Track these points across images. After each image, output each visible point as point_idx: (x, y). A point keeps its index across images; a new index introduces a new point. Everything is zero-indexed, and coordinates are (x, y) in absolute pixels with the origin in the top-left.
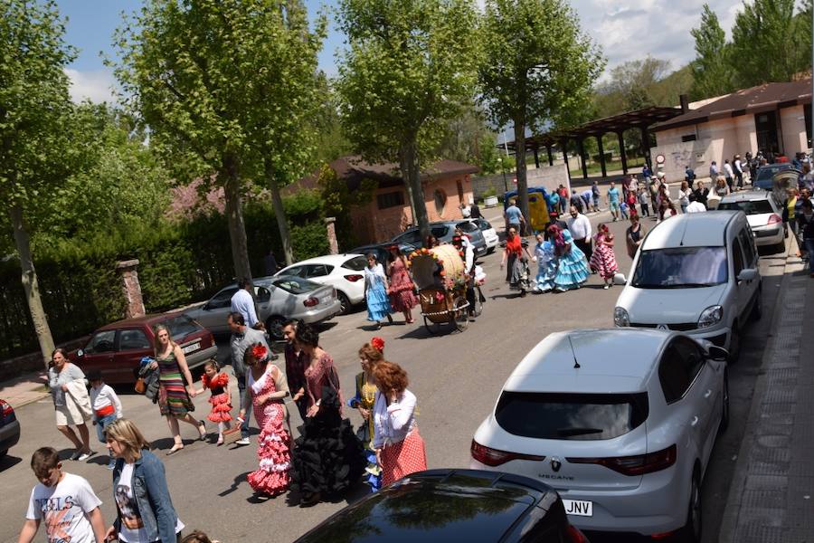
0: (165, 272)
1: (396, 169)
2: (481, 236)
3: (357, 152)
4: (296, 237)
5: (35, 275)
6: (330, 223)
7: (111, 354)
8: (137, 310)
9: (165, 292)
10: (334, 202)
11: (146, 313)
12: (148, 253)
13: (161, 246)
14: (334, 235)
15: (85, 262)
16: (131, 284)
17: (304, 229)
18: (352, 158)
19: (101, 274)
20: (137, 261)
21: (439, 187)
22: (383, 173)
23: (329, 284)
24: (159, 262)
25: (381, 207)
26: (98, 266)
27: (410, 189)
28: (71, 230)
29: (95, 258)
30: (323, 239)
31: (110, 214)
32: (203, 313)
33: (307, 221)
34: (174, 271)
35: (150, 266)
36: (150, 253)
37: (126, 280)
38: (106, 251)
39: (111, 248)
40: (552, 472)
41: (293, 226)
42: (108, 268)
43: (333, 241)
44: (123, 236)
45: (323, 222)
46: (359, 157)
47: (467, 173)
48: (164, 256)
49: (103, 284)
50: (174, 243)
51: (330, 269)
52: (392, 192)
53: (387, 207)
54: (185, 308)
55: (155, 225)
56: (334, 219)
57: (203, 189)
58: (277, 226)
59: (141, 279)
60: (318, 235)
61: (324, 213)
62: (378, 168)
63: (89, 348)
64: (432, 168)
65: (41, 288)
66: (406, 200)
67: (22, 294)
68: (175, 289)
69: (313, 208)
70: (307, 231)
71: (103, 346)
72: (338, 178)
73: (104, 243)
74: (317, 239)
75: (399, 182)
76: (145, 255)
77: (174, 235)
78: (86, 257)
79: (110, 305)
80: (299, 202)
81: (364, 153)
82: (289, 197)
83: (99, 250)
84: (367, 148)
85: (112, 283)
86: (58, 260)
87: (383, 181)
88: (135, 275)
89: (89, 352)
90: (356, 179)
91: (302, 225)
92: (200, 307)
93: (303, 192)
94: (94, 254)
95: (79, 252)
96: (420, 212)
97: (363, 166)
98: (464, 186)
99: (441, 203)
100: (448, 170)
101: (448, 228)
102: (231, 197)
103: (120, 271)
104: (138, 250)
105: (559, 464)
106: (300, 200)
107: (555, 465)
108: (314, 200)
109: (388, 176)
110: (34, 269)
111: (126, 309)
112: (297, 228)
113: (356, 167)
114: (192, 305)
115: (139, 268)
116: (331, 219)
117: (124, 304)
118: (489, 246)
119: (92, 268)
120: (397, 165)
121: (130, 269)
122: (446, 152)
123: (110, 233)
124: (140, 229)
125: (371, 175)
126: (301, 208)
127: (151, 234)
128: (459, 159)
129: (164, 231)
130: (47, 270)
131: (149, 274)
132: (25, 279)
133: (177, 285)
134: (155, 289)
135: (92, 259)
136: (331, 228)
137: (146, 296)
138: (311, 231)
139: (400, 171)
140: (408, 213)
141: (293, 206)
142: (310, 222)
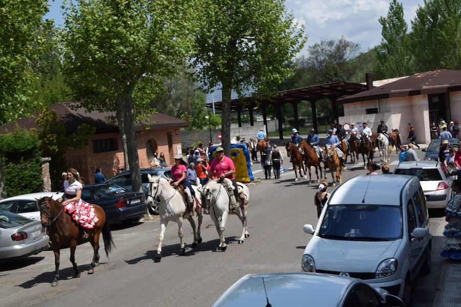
1: (113, 118)
3: (77, 99)
4: (9, 173)
6: (45, 162)
10: (51, 143)
14: (48, 174)
17: (19, 166)
18: (73, 104)
21: (151, 136)
22: (100, 121)
25: (96, 151)
27: (124, 137)
30: (37, 177)
33: (22, 160)
41: (7, 163)
43: (47, 179)
45: (38, 161)
46: (79, 104)
47: (176, 127)
52: (107, 138)
53: (102, 151)
56: (50, 159)
60: (31, 172)
61: (40, 153)
62: (96, 115)
64: (147, 119)
66: (120, 146)
69: (29, 147)
70: (22, 169)
72: (58, 120)
74: (31, 176)
75: (115, 130)
81: (83, 101)
82: (6, 136)
84: (85, 95)
87: (100, 127)
90: (73, 123)
91: (17, 162)
93: (20, 131)
96: (133, 157)
97: (82, 112)
98: (174, 137)
99: (152, 152)
100: (161, 122)
106: (17, 139)
108: (31, 139)
109: (105, 124)
112: (11, 165)
113: (74, 112)
116: (46, 159)
120: (114, 114)
122: (160, 106)
125: (89, 121)
126: (17, 146)
128: (170, 113)
136: (46, 167)
138: (26, 169)
139: (116, 119)
140: (121, 158)
141: (9, 144)
142: (25, 160)
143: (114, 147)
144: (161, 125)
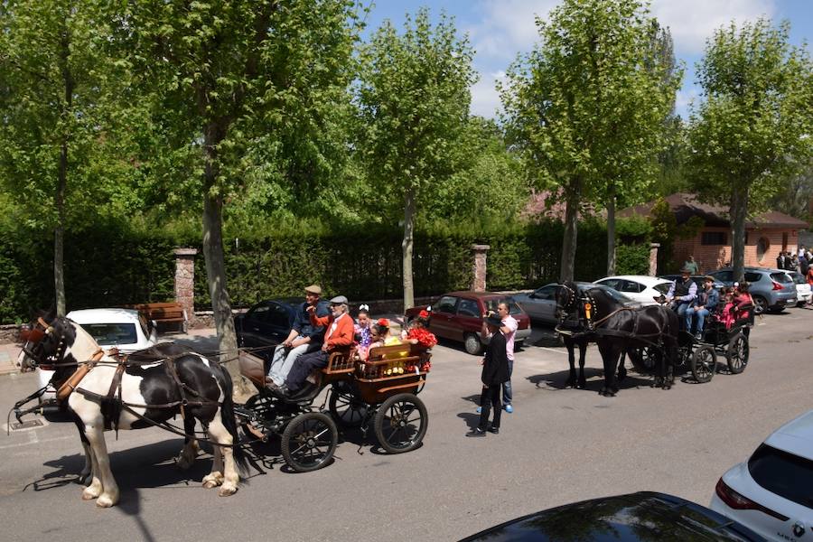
0: (507, 260)
1: (725, 213)
2: (794, 289)
3: (692, 192)
4: (621, 253)
5: (412, 243)
6: (654, 247)
7: (450, 316)
8: (480, 286)
9: (504, 276)
10: (662, 231)
11: (486, 289)
12: (498, 242)
13: (510, 239)
14: (655, 259)
15: (450, 239)
16: (480, 263)
17: (630, 248)
18: (688, 195)
19: (459, 252)
20: (488, 247)
21: (764, 235)
22: (712, 214)
23: (639, 301)
24: (505, 252)
25: (704, 242)
26: (458, 245)
27: (733, 232)
28: (447, 213)
29: (458, 239)
30: (645, 260)
31: (477, 205)
32: (528, 300)
33: (634, 243)
34: (515, 261)
35: (497, 253)
36: (499, 243)
37: (477, 260)
38: (467, 234)
39: (471, 233)
40: (792, 535)
41: (621, 244)
42: (466, 248)
43: (653, 264)
44: (482, 226)
45: (647, 246)
46: (693, 196)
47: (795, 229)
48: (509, 247)
49: (459, 259)
50: (520, 238)
51: (643, 288)
52: (716, 232)
53: (710, 243)
54: (517, 292)
55: (509, 221)
56: (658, 245)
57: (549, 202)
58: (607, 241)
59: (488, 261)
60: (641, 256)
61: (650, 238)
62: (707, 208)
63: (436, 306)
64: (762, 217)
65: (415, 253)
66: (729, 241)
67: (400, 253)
68: (513, 275)
69: (641, 233)
70: (632, 251)
71: (446, 308)
72: (670, 210)
73: (468, 228)
74: (639, 259)
75: (726, 224)
76: (496, 243)
77: (521, 233)
78: (452, 236)
79: (461, 276)
80: (631, 225)
81: (698, 194)
82: (623, 219)
83: (462, 232)
84: (702, 188)
85: (466, 260)
86: (430, 233)
87: (711, 220)
88: (484, 257)
89: (435, 309)
90: (686, 214)
91: (629, 244)
92: (528, 294)
93: (636, 217)
94: (458, 235)
95: (447, 231)
96: (738, 254)
97: (696, 204)
98: (790, 238)
99: (763, 249)
100: (777, 222)
101: (761, 275)
102: (571, 212)
103: (474, 252)
104: (491, 238)
105: (803, 531)
106: (633, 223)
107: (798, 530)
108: (645, 225)
109: (716, 218)
110: (411, 237)
111: (472, 283)
112: (624, 246)
113: (688, 204)
114: (522, 291)
115: (489, 253)
116: (655, 244)
117: (471, 278)
118: (800, 298)
119: (454, 245)
120: (727, 208)
121: (482, 252)
122: (781, 205)
123: (473, 221)
124: (496, 223)
125: (699, 213)
126: (632, 230)
127: (504, 228)
128: (793, 213)
129: (514, 227)
130: (421, 239)
131: (495, 260)
132: (404, 243)
133: (515, 272)
134: (497, 272)
135: (456, 239)
136: (654, 252)
137: (489, 275)
138: (636, 251)
139: (728, 215)
140: (727, 252)
141: (625, 228)
142: (636, 243)
143: (723, 241)
144: (777, 225)
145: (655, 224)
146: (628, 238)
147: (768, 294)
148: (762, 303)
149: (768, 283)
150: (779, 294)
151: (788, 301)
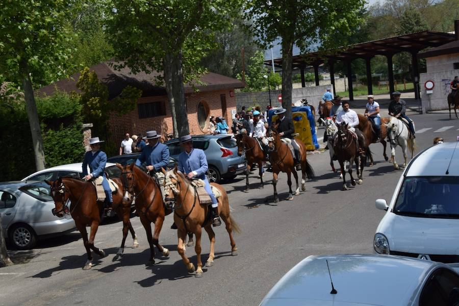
1: (159, 77)
3: (120, 58)
4: (49, 141)
6: (87, 129)
10: (93, 107)
17: (58, 133)
18: (115, 63)
21: (202, 99)
22: (145, 82)
25: (142, 116)
27: (173, 100)
30: (79, 145)
33: (62, 127)
41: (46, 129)
45: (79, 128)
46: (122, 63)
47: (231, 89)
52: (153, 102)
53: (148, 116)
56: (92, 125)
58: (29, 128)
60: (73, 140)
61: (81, 118)
62: (141, 77)
64: (200, 79)
66: (168, 111)
69: (70, 113)
70: (61, 136)
72: (99, 82)
74: (72, 144)
75: (163, 92)
80: (55, 105)
81: (126, 60)
82: (45, 100)
90: (117, 86)
91: (56, 128)
93: (59, 94)
96: (182, 123)
97: (126, 72)
98: (228, 100)
99: (203, 116)
100: (213, 83)
101: (209, 143)
106: (57, 103)
108: (71, 104)
109: (151, 85)
112: (51, 132)
113: (117, 73)
116: (88, 125)
120: (162, 74)
125: (133, 82)
126: (56, 111)
128: (225, 73)
136: (88, 134)
138: (66, 136)
139: (163, 80)
140: (169, 123)
141: (48, 109)
142: (65, 126)
143: (162, 112)
144: (214, 86)
145: (84, 101)
146: (54, 121)
147: (219, 162)
148: (214, 173)
149: (216, 150)
150: (229, 160)
151: (239, 166)
